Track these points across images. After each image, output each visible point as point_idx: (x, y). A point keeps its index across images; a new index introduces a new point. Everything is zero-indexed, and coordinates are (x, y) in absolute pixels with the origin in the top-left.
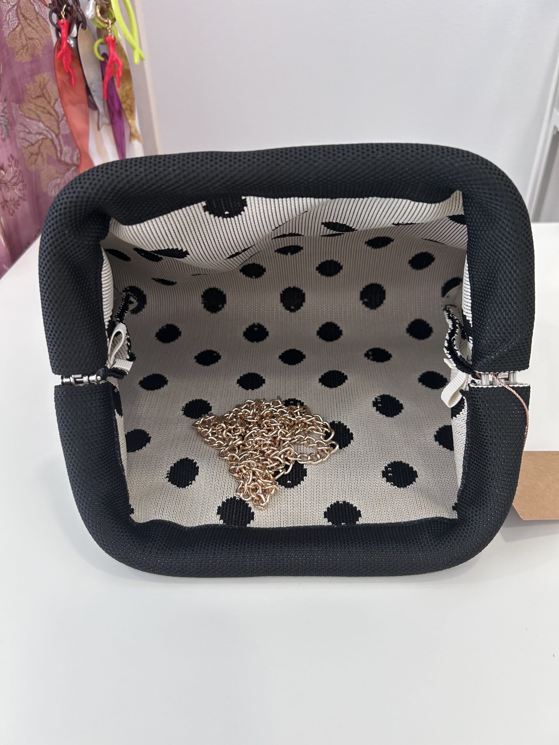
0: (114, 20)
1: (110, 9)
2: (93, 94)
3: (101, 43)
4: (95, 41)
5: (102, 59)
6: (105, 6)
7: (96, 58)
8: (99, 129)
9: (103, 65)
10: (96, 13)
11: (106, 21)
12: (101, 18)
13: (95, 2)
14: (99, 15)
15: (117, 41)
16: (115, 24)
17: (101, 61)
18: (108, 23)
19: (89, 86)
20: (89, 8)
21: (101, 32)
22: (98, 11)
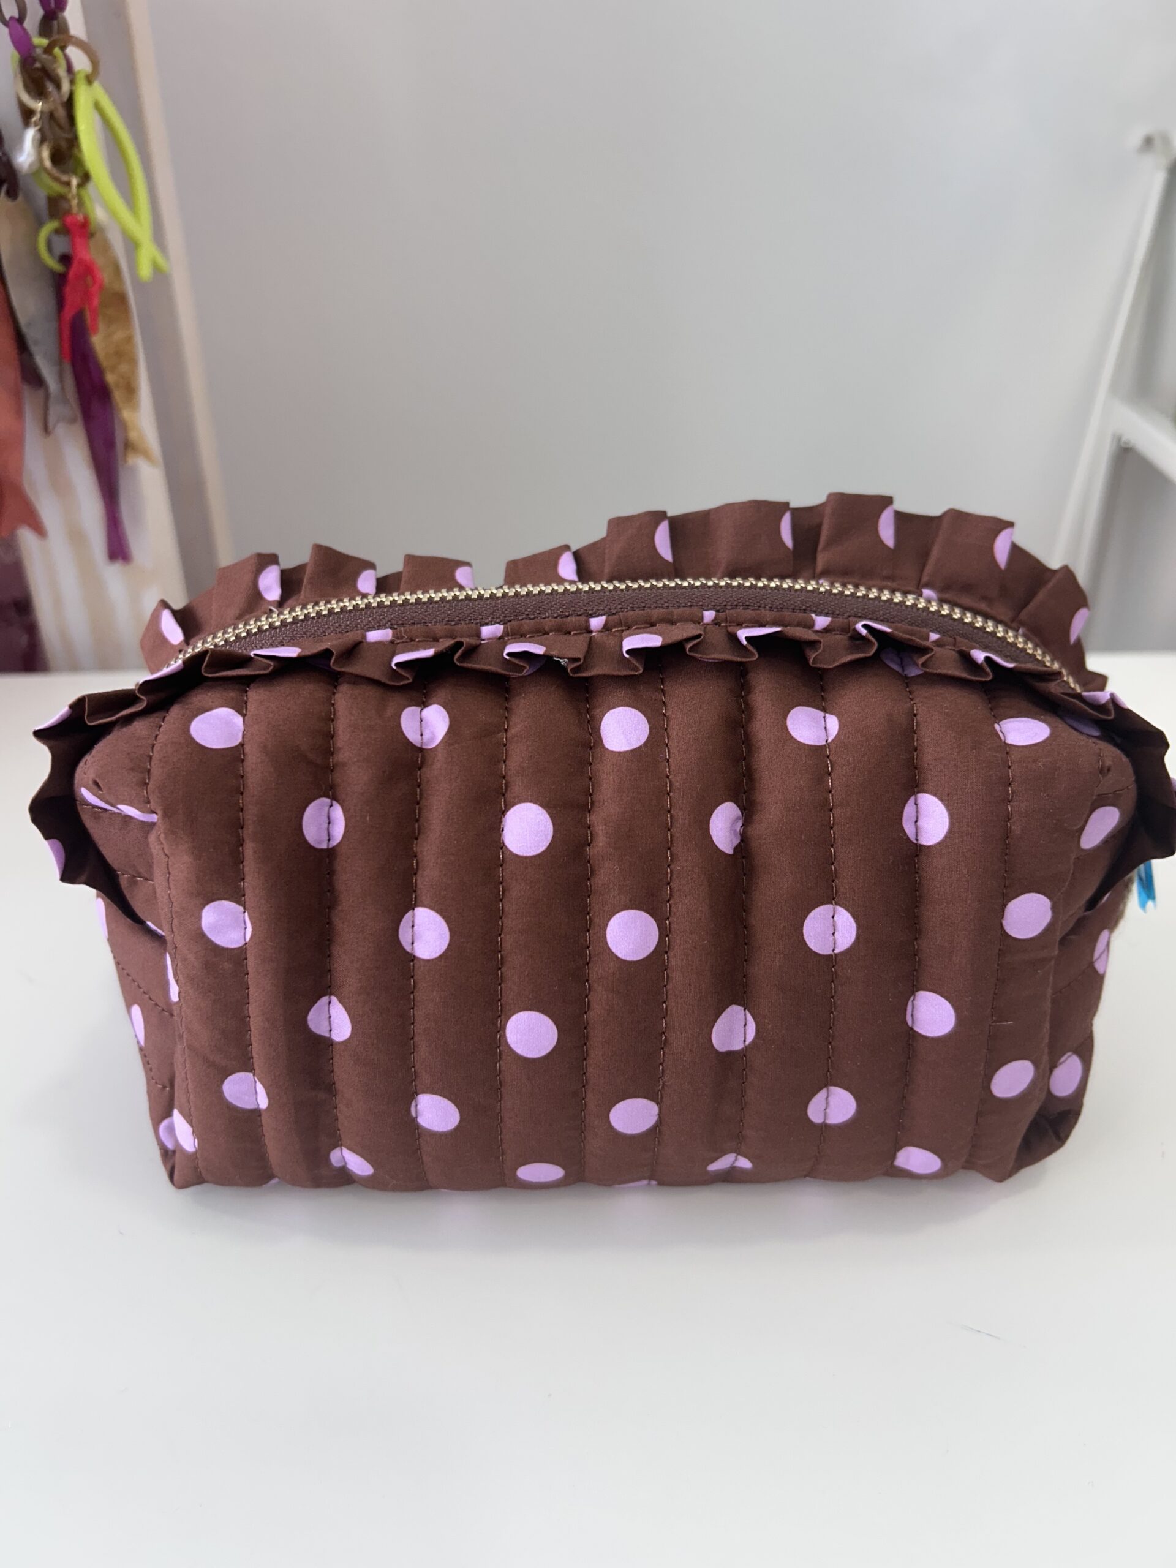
0: (86, 178)
1: (76, 151)
2: (34, 349)
3: (57, 232)
4: (40, 224)
5: (58, 267)
6: (64, 144)
7: (45, 267)
8: (46, 430)
9: (59, 282)
10: (40, 160)
11: (65, 178)
12: (54, 172)
13: (38, 136)
14: (48, 163)
15: (92, 227)
16: (90, 187)
17: (53, 273)
18: (68, 184)
19: (25, 329)
20: (21, 149)
21: (56, 206)
22: (46, 154)
